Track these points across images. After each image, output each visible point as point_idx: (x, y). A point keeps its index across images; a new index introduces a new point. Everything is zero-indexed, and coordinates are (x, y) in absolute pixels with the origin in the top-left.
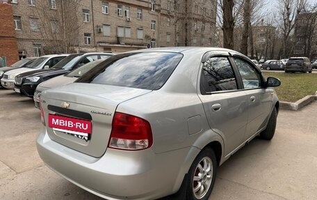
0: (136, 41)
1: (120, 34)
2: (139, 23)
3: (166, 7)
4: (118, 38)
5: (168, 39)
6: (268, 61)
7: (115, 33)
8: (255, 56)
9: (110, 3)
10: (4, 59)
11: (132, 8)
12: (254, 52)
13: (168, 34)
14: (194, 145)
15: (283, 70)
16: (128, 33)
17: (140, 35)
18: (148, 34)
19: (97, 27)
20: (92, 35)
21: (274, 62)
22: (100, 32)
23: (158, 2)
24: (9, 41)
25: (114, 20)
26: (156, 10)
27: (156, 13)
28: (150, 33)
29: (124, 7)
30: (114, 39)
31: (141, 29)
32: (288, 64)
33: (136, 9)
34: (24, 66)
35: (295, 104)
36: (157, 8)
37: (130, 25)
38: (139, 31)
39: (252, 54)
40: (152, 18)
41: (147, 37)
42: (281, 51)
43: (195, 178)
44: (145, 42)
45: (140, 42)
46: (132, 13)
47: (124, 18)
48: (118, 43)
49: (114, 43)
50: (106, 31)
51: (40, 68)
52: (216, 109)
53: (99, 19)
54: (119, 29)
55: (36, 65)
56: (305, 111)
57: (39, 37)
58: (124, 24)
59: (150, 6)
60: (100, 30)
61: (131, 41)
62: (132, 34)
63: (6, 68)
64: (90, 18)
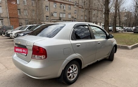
0: (67, 19)
1: (61, 16)
2: (69, 12)
3: (81, 4)
4: (60, 18)
5: (82, 18)
6: (127, 28)
7: (59, 16)
8: (121, 25)
9: (57, 3)
10: (13, 26)
11: (66, 5)
12: (121, 24)
13: (82, 16)
14: (67, 59)
15: (133, 32)
16: (64, 16)
17: (70, 16)
18: (73, 16)
19: (51, 13)
20: (49, 17)
21: (129, 28)
22: (52, 15)
23: (77, 2)
24: (16, 19)
25: (59, 10)
26: (77, 6)
27: (77, 7)
28: (74, 15)
29: (63, 4)
30: (58, 18)
31: (70, 14)
32: (135, 29)
33: (68, 5)
34: (19, 29)
35: (130, 47)
36: (77, 5)
37: (65, 12)
38: (69, 15)
39: (120, 24)
40: (75, 9)
41: (73, 17)
42: (134, 23)
43: (68, 72)
44: (71, 19)
45: (69, 19)
46: (66, 7)
47: (63, 9)
48: (60, 20)
49: (58, 20)
50: (55, 15)
51: (25, 30)
52: (78, 46)
53: (52, 10)
54: (61, 14)
55: (24, 29)
56: (134, 50)
57: (27, 18)
58: (63, 12)
59: (74, 4)
60: (52, 14)
61: (65, 19)
62: (66, 16)
63: (13, 30)
64: (49, 9)
